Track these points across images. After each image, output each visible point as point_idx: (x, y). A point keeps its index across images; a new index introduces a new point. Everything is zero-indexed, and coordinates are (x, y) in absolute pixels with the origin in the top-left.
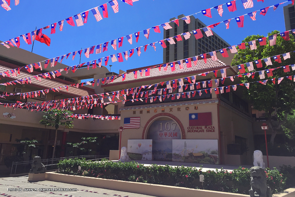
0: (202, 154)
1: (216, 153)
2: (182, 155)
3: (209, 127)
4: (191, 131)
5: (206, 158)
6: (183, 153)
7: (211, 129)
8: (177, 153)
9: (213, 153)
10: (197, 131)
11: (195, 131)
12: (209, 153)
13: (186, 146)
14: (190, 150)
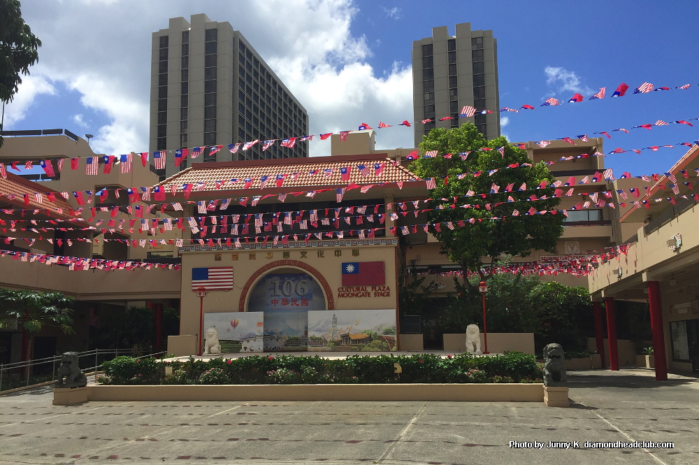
0: (367, 336)
1: (393, 333)
2: (328, 340)
3: (380, 289)
4: (345, 295)
5: (374, 341)
6: (331, 335)
7: (383, 292)
8: (318, 335)
9: (387, 332)
10: (357, 295)
11: (353, 295)
12: (380, 333)
13: (336, 323)
14: (343, 329)
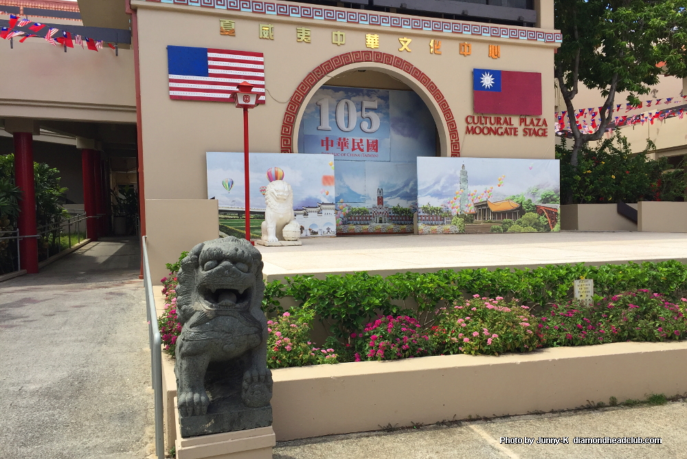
0: (517, 206)
1: (554, 201)
2: (454, 212)
3: (532, 122)
5: (527, 215)
7: (537, 128)
8: (436, 203)
9: (546, 199)
10: (496, 132)
12: (536, 201)
13: (466, 180)
